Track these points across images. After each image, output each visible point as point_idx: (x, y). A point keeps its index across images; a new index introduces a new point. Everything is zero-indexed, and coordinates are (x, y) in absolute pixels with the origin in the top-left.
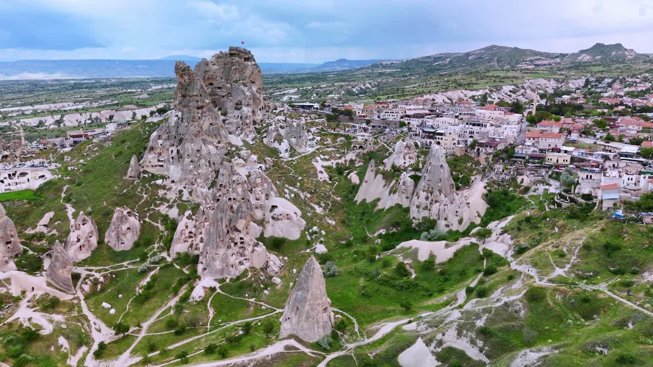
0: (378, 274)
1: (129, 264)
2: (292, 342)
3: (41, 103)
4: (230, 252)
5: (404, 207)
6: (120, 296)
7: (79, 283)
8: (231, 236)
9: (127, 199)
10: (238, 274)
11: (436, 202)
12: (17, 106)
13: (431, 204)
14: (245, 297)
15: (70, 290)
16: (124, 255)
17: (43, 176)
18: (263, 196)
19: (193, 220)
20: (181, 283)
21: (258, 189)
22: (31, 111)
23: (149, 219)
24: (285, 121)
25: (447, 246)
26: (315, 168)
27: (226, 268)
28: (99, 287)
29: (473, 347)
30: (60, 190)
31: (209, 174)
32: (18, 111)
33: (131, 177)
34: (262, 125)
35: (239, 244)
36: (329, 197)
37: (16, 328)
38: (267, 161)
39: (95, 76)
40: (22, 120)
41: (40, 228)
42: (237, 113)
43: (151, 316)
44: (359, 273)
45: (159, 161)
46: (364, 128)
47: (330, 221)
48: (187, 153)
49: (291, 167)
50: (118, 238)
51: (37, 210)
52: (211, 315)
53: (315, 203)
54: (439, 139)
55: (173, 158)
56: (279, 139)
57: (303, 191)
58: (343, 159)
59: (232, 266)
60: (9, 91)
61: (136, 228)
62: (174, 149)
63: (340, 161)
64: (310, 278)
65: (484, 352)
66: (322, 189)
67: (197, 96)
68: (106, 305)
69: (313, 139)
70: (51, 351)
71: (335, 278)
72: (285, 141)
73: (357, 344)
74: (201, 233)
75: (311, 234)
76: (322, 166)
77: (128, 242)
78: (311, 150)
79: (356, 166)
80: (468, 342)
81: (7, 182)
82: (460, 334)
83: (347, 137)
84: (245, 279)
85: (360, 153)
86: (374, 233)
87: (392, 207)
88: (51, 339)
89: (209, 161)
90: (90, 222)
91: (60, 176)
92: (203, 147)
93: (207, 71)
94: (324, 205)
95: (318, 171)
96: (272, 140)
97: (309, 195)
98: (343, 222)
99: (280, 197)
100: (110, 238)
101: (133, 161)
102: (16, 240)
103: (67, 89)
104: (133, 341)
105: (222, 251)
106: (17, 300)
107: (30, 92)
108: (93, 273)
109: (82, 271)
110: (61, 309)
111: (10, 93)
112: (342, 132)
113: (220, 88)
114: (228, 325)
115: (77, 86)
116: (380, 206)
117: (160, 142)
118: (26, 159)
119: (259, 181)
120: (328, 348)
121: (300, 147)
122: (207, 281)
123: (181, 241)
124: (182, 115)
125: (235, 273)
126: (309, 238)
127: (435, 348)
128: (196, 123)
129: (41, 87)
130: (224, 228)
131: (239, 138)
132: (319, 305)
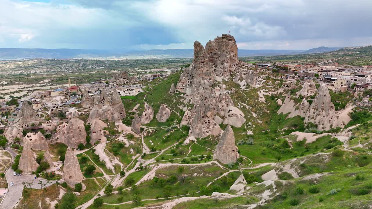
0: (273, 145)
1: (163, 128)
2: (216, 162)
3: (154, 68)
4: (203, 126)
5: (301, 117)
6: (157, 139)
7: (143, 132)
8: (204, 119)
9: (168, 101)
10: (205, 137)
11: (319, 115)
12: (144, 69)
13: (316, 116)
14: (206, 147)
15: (139, 134)
16: (162, 124)
17: (140, 91)
18: (225, 105)
19: (191, 111)
20: (181, 138)
21: (223, 101)
22: (149, 72)
23: (175, 111)
24: (247, 71)
25: (314, 135)
26: (258, 96)
27: (200, 133)
28: (150, 134)
29: (295, 172)
30: (144, 96)
31: (203, 94)
32: (144, 71)
33: (171, 92)
34: (234, 72)
35: (207, 123)
36: (263, 109)
37: (117, 143)
38: (232, 89)
39: (182, 57)
40: (144, 75)
41: (134, 110)
42: (222, 66)
43: (166, 148)
44: (265, 145)
45: (183, 86)
46: (292, 77)
47: (259, 121)
48: (194, 83)
49: (245, 94)
50: (161, 117)
51: (134, 103)
52: (190, 152)
53: (253, 112)
54: (333, 82)
55: (188, 85)
56: (241, 79)
57: (248, 105)
58: (276, 92)
59: (203, 133)
60: (143, 63)
61: (168, 113)
62: (189, 81)
63: (274, 93)
64: (227, 134)
65: (299, 175)
66: (259, 105)
67: (202, 57)
68: (150, 141)
69: (261, 81)
70: (127, 153)
71: (252, 146)
72: (244, 81)
73: (245, 168)
74: (193, 118)
75: (247, 126)
76: (263, 95)
77: (164, 119)
78: (259, 86)
79: (283, 96)
80: (294, 170)
81: (126, 92)
82: (292, 167)
83: (281, 81)
84: (208, 139)
85: (286, 89)
86: (281, 129)
87: (295, 117)
88: (128, 148)
89: (204, 87)
90: (151, 109)
91: (145, 91)
92: (202, 80)
93: (211, 46)
94: (258, 113)
95: (260, 97)
96: (238, 80)
97: (251, 108)
98: (267, 122)
99: (235, 106)
100: (158, 116)
101: (172, 85)
102: (124, 112)
103: (167, 63)
104: (157, 156)
105: (199, 125)
106: (120, 133)
107: (151, 64)
108: (149, 129)
109: (145, 128)
110: (134, 140)
111: (143, 64)
112: (279, 79)
113: (215, 54)
114: (195, 156)
115: (172, 62)
116: (290, 116)
117: (184, 77)
118: (135, 84)
119: (224, 97)
120: (231, 167)
121: (252, 84)
122: (192, 138)
123: (185, 120)
124: (195, 66)
125: (204, 136)
126: (246, 128)
127: (278, 172)
128: (200, 70)
129: (156, 62)
130: (201, 115)
131: (221, 78)
132: (230, 147)
